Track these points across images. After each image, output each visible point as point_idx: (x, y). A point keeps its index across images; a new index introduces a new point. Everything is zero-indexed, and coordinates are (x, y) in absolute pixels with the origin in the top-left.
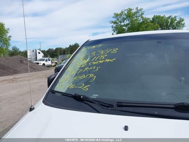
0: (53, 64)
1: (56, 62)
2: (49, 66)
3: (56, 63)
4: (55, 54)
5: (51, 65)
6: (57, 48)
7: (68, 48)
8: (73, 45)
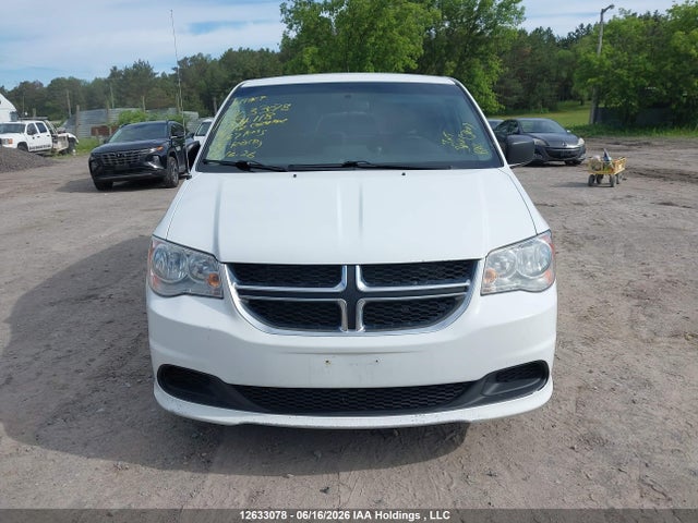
0: (60, 146)
1: (70, 136)
2: (45, 154)
3: (71, 140)
4: (48, 104)
5: (53, 151)
6: (58, 79)
7: (107, 81)
8: (127, 70)
